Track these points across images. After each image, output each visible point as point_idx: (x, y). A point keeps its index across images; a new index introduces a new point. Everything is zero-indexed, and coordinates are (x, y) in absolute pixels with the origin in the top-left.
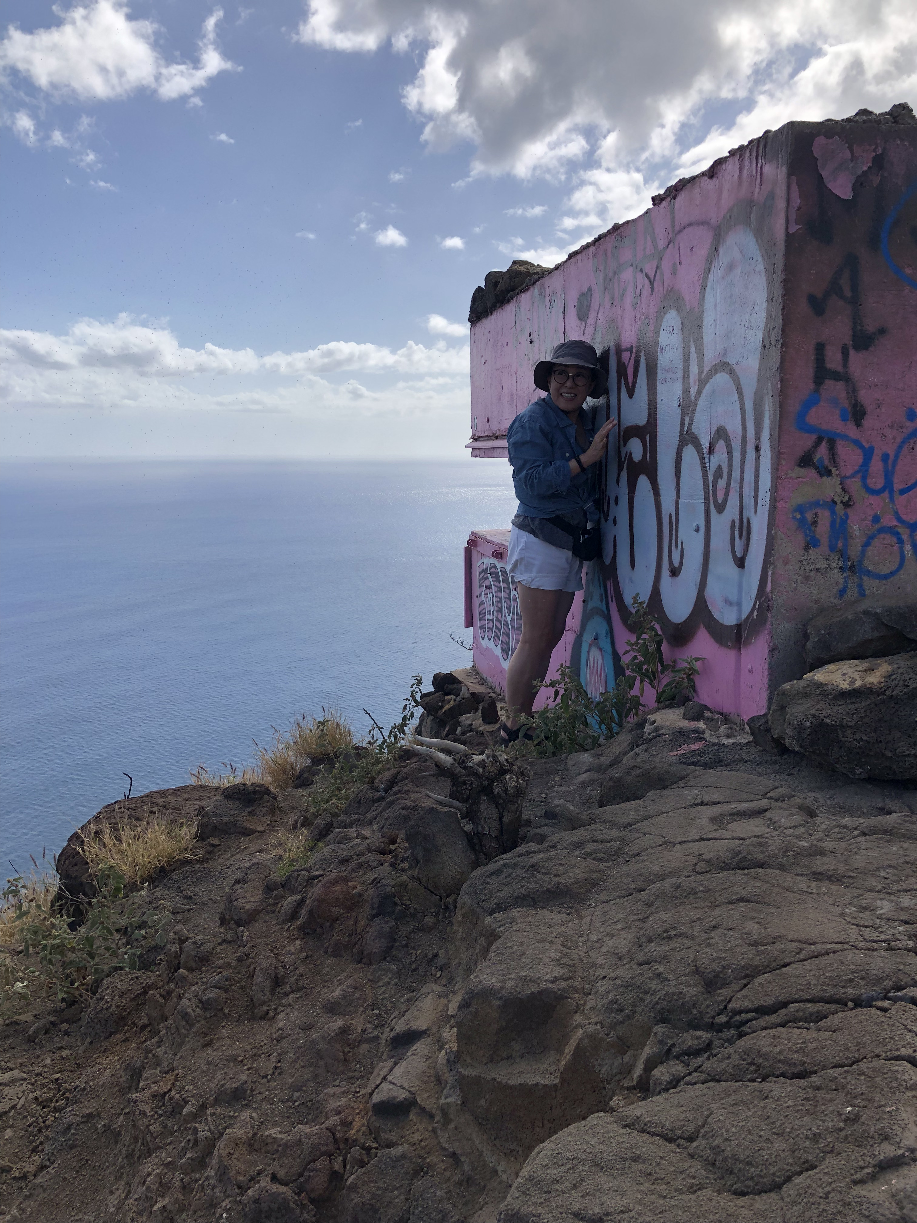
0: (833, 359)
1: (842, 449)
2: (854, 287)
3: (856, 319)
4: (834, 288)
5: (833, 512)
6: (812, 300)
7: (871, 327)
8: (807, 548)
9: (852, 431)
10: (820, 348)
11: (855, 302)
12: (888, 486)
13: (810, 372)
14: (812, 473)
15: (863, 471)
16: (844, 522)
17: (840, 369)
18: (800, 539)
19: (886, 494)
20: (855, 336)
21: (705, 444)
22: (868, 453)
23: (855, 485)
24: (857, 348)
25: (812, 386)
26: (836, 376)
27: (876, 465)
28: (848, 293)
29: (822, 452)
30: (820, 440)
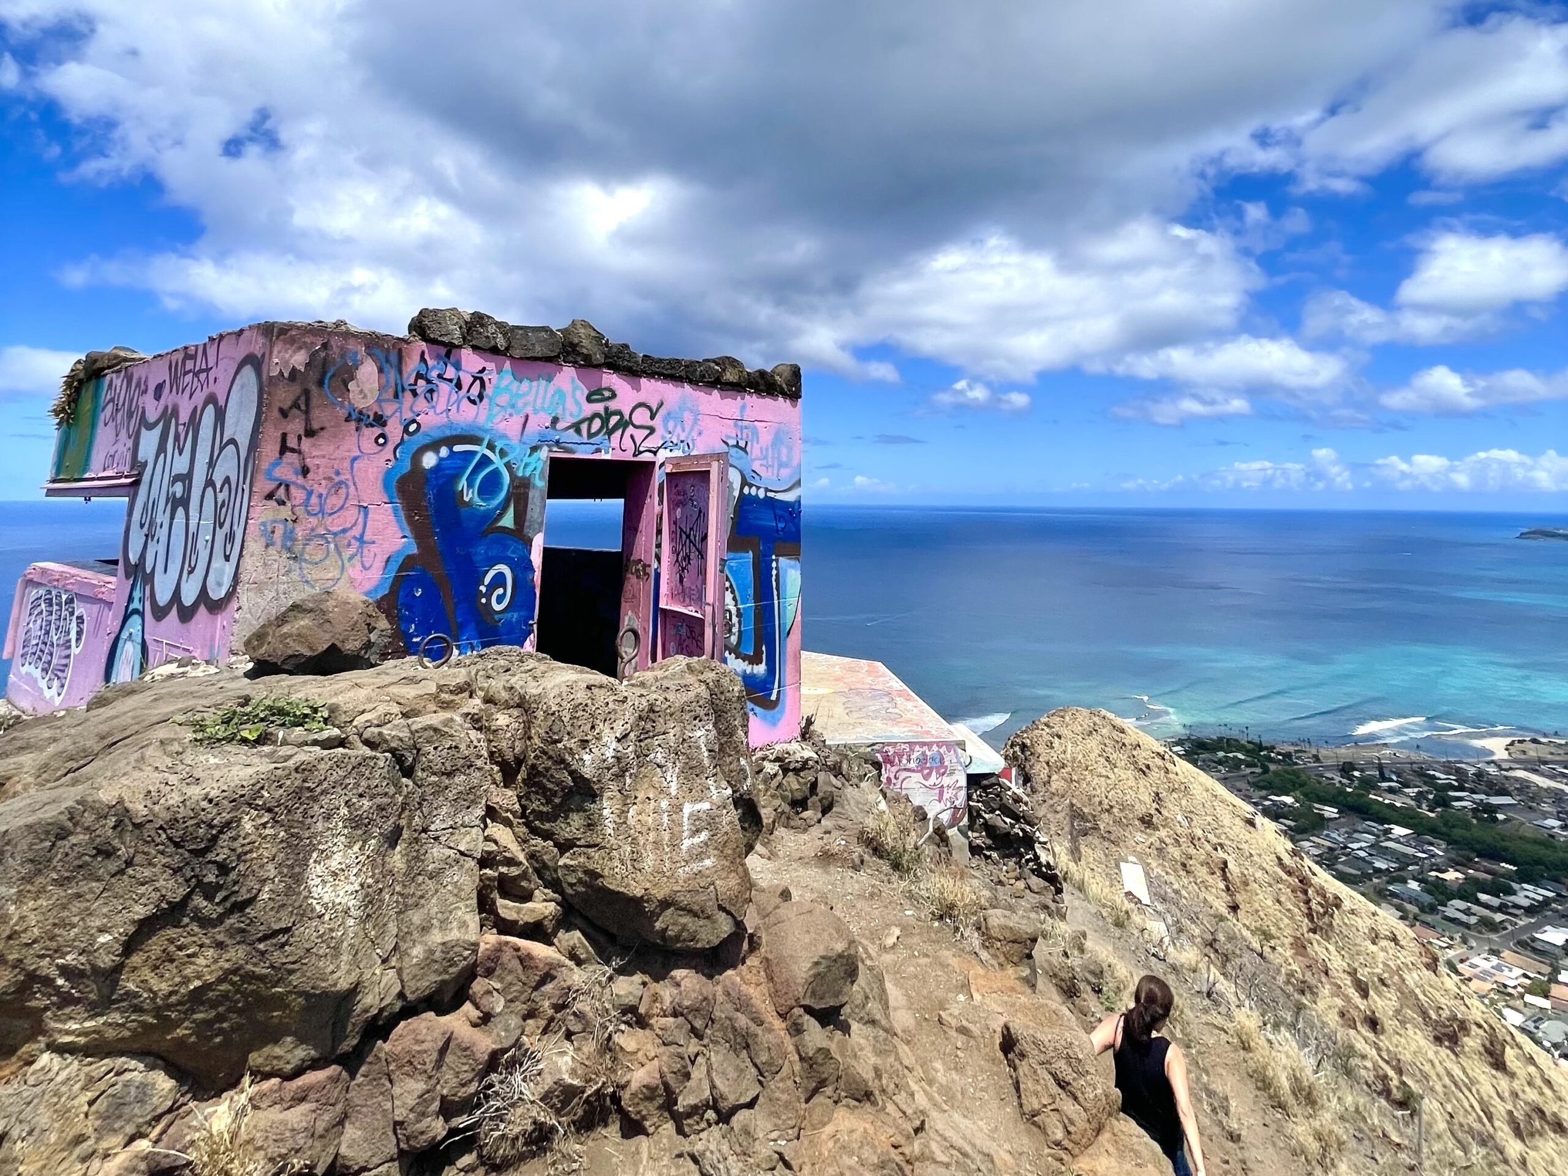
0: (292, 442)
1: (293, 490)
2: (307, 405)
3: (308, 421)
4: (295, 405)
5: (286, 526)
6: (281, 410)
7: (316, 426)
8: (267, 546)
9: (300, 480)
10: (284, 436)
11: (307, 412)
12: (322, 511)
13: (278, 447)
14: (273, 503)
15: (306, 503)
16: (292, 532)
17: (296, 447)
18: (262, 542)
19: (320, 515)
20: (306, 430)
21: (218, 486)
22: (310, 493)
23: (300, 511)
24: (306, 436)
25: (278, 455)
26: (293, 450)
27: (314, 500)
28: (303, 407)
29: (281, 493)
30: (280, 485)
